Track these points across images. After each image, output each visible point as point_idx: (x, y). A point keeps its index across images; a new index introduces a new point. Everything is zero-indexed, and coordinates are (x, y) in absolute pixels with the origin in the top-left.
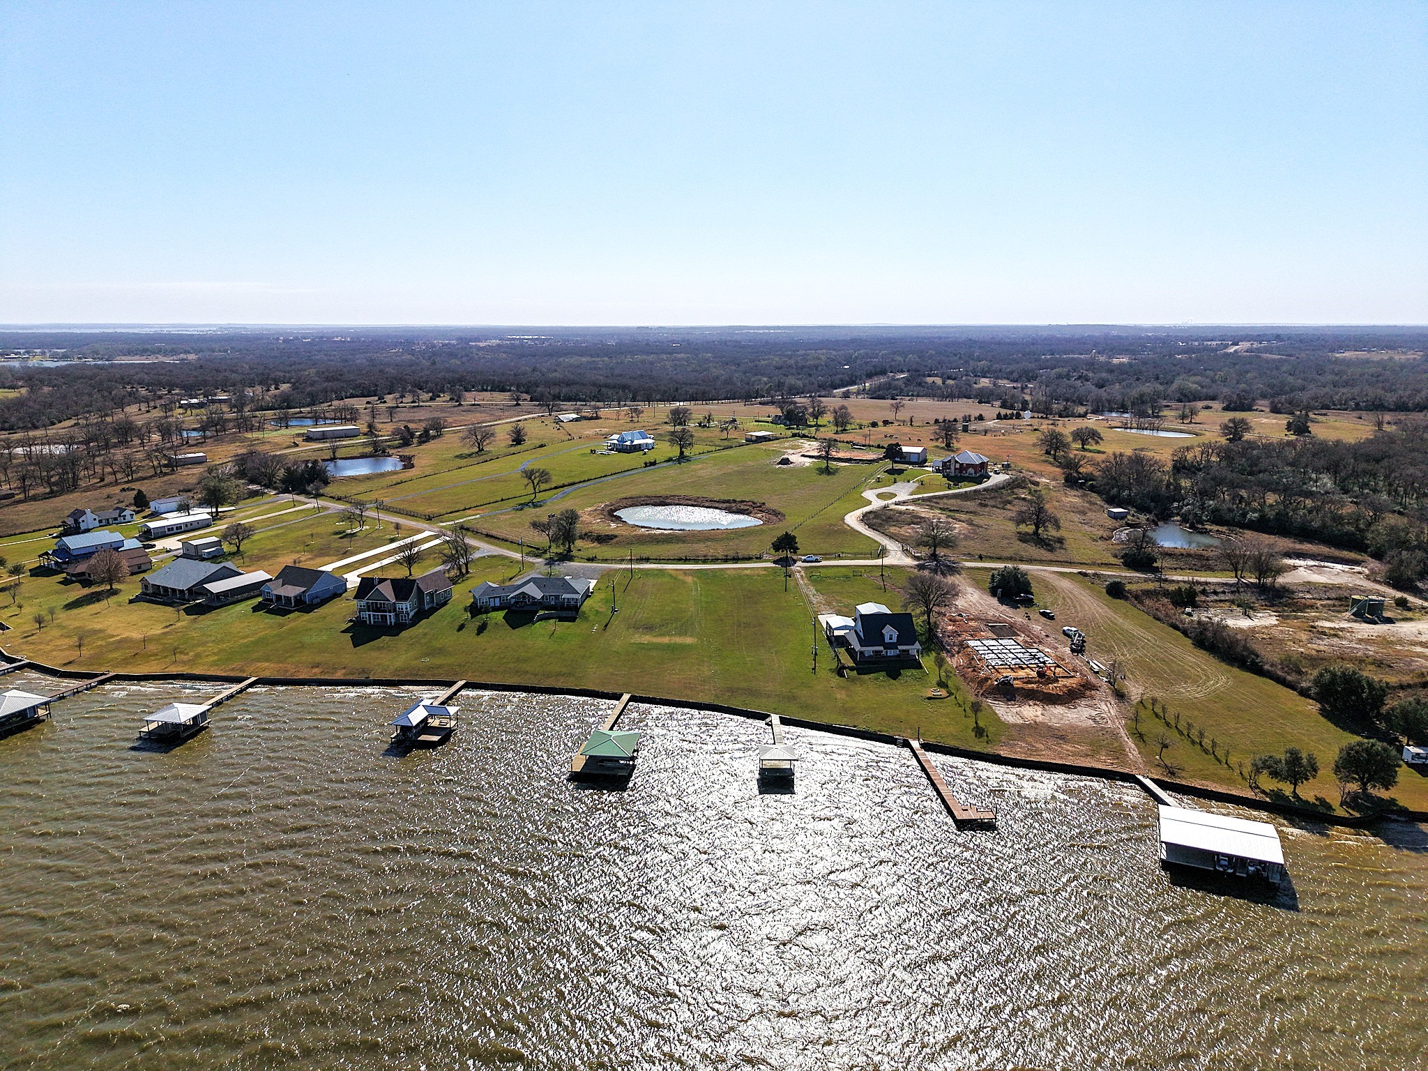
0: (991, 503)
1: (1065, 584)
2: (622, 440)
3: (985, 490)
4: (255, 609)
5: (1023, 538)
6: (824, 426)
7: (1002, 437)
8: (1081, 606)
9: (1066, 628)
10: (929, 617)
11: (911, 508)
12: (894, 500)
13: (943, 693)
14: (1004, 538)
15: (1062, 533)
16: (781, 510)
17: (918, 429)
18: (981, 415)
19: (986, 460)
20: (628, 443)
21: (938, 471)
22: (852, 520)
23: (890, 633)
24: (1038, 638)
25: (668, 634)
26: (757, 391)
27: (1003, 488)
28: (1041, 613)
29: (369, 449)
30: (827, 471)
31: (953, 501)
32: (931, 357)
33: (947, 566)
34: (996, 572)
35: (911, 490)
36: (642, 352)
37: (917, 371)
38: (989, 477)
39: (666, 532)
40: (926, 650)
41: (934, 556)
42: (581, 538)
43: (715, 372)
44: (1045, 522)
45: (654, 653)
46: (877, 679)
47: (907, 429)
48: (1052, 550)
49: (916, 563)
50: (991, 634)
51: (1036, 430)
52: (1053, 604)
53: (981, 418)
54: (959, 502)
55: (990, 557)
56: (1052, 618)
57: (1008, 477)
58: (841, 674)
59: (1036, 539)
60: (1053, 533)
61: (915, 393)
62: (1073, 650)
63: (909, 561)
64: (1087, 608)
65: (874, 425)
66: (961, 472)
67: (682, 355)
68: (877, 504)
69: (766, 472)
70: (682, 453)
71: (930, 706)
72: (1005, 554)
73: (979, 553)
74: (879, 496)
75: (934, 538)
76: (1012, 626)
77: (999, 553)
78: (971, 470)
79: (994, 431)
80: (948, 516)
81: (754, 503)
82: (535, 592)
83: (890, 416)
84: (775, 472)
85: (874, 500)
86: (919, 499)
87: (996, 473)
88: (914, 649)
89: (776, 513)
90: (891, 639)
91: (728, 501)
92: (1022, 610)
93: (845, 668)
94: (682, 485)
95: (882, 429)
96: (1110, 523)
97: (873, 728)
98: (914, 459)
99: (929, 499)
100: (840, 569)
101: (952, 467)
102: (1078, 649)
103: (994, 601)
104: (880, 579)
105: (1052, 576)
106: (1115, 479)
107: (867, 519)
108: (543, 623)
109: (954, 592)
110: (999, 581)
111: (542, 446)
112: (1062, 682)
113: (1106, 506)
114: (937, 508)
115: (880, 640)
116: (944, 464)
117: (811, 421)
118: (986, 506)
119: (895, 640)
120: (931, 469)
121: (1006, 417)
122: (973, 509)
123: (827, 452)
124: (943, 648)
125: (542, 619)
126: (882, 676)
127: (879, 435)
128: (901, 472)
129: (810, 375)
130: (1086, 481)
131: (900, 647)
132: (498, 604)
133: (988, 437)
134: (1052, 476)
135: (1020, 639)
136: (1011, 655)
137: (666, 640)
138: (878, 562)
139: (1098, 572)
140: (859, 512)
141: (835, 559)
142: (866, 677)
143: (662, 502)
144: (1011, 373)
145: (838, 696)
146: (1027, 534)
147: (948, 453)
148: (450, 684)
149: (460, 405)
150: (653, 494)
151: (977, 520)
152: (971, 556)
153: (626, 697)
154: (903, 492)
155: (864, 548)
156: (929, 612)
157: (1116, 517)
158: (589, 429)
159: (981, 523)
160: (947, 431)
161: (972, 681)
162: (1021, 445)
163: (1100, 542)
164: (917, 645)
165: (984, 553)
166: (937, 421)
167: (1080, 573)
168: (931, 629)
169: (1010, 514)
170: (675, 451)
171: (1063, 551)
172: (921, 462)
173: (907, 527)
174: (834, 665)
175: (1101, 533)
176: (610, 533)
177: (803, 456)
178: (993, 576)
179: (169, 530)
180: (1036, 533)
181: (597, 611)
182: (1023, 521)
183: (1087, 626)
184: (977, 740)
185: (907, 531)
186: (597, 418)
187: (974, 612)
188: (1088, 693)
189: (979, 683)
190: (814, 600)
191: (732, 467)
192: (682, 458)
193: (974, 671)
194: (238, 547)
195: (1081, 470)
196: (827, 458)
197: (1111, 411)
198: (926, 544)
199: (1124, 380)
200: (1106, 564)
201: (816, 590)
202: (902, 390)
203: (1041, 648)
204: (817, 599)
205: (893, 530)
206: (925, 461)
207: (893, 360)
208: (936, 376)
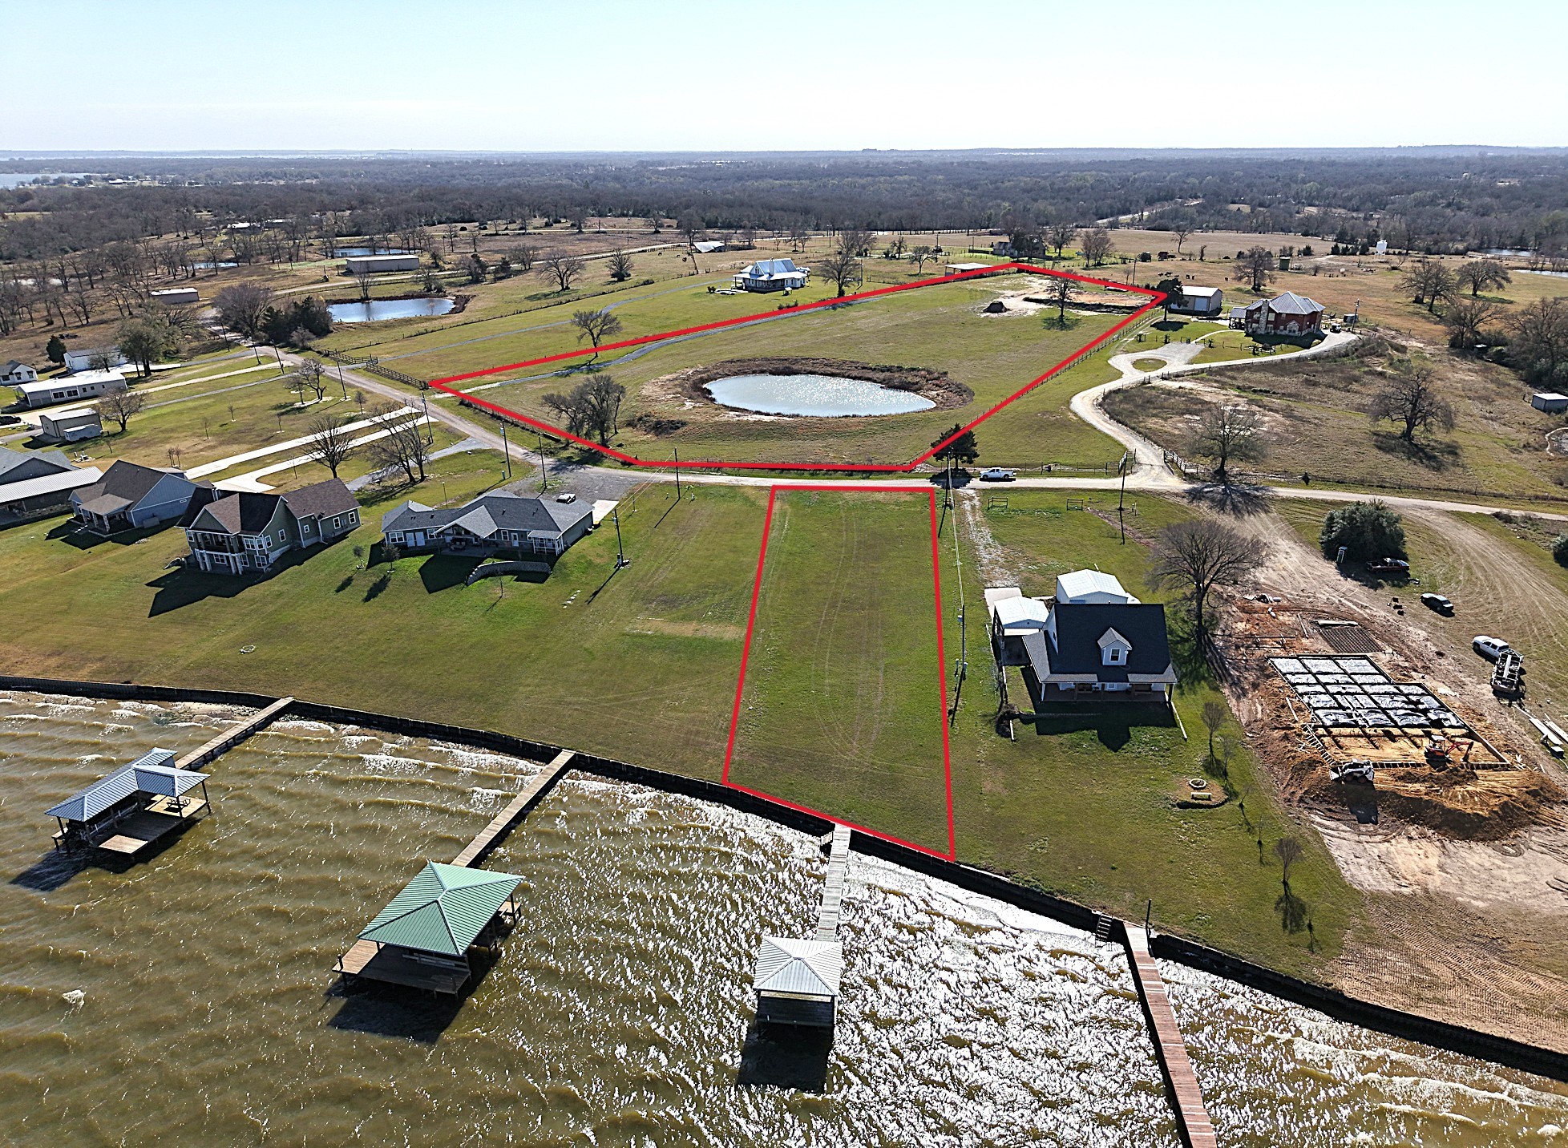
0: (1326, 379)
1: (1469, 537)
2: (757, 273)
3: (1315, 357)
4: (53, 535)
5: (1385, 444)
6: (1070, 259)
7: (1341, 278)
8: (1506, 586)
9: (1481, 639)
10: (1200, 605)
11: (1188, 385)
12: (1159, 372)
13: (1214, 791)
14: (1349, 442)
15: (1456, 436)
16: (970, 385)
17: (1211, 265)
18: (1308, 248)
19: (1319, 308)
20: (765, 278)
21: (1239, 326)
22: (1084, 405)
23: (1114, 645)
24: (1420, 656)
25: (700, 617)
26: (989, 219)
27: (1346, 355)
28: (1426, 602)
29: (420, 287)
30: (1061, 323)
31: (1258, 376)
32: (1237, 179)
33: (1244, 495)
34: (1338, 513)
35: (1191, 356)
36: (856, 174)
37: (1217, 195)
38: (1322, 337)
39: (767, 419)
40: (1190, 678)
41: (1221, 475)
42: (630, 424)
43: (941, 196)
44: (1424, 418)
45: (656, 658)
46: (1075, 746)
47: (1194, 265)
48: (1438, 468)
49: (1187, 486)
50: (1321, 646)
51: (1394, 268)
52: (1447, 580)
53: (1308, 252)
54: (1270, 377)
55: (1325, 480)
56: (1448, 613)
57: (1354, 337)
58: (1003, 732)
59: (1408, 447)
60: (1441, 436)
61: (1212, 225)
62: (1497, 692)
63: (1175, 484)
64: (1518, 593)
65: (1145, 258)
66: (1276, 328)
67: (906, 177)
68: (1131, 377)
69: (963, 324)
70: (841, 293)
71: (1184, 827)
72: (1352, 474)
73: (1303, 470)
74: (1137, 364)
75: (1224, 440)
76: (1365, 626)
77: (1340, 470)
78: (1293, 325)
79: (1330, 270)
80: (1250, 402)
81: (930, 372)
82: (480, 524)
83: (1171, 248)
84: (978, 323)
85: (1127, 371)
86: (1203, 371)
87: (1334, 330)
88: (1164, 681)
89: (961, 390)
90: (1115, 658)
91: (889, 369)
92: (1387, 592)
93: (1013, 716)
94: (825, 342)
95: (1155, 263)
96: (1538, 418)
97: (1047, 882)
98: (1201, 306)
99: (1221, 371)
100: (1045, 495)
101: (1263, 320)
102: (1510, 692)
103: (1330, 570)
104: (1114, 517)
105: (1442, 519)
106: (1548, 342)
107: (1111, 405)
108: (487, 581)
109: (1254, 553)
110: (1343, 529)
111: (647, 283)
112: (1488, 781)
113: (1527, 389)
114: (1232, 386)
115: (1090, 659)
116: (1250, 313)
117: (1052, 251)
118: (1315, 384)
119: (1122, 660)
120: (1226, 323)
121: (1345, 252)
122: (1294, 391)
123: (1063, 294)
124: (1224, 675)
125: (490, 573)
126: (1087, 739)
127: (1153, 273)
128: (1178, 326)
129: (1068, 200)
130: (1489, 346)
131: (1134, 678)
132: (421, 542)
133: (1320, 277)
134: (1427, 337)
135: (1383, 658)
136: (1364, 699)
137: (687, 630)
138: (1115, 483)
139: (1531, 513)
140: (1098, 391)
141: (1040, 475)
142: (1054, 740)
143: (786, 369)
144: (1350, 199)
145: (987, 786)
146: (1389, 436)
147: (1255, 298)
148: (262, 702)
149: (580, 232)
150: (775, 355)
151: (1301, 409)
152: (1288, 478)
153: (564, 758)
154: (1177, 357)
155: (1097, 456)
156: (1201, 592)
157: (1548, 408)
158: (726, 261)
159: (1308, 414)
160: (1256, 266)
161: (1279, 762)
162: (1372, 290)
163: (1525, 455)
164: (1170, 674)
165: (1312, 471)
166: (1240, 255)
167: (1497, 515)
168: (1203, 629)
169: (1357, 400)
170: (831, 289)
171: (1459, 470)
172: (1212, 312)
173: (1177, 418)
174: (993, 707)
175: (1524, 437)
176: (675, 418)
177: (1027, 299)
178: (1331, 519)
179: (56, 395)
180: (1407, 435)
181: (590, 563)
182: (1386, 413)
183: (1523, 634)
184: (1285, 938)
185: (1176, 426)
186: (750, 248)
187: (1288, 591)
188: (1545, 810)
189: (1295, 770)
190: (985, 556)
191: (914, 315)
192: (841, 301)
193: (1286, 737)
194: (123, 425)
195: (1481, 328)
196: (1062, 303)
197: (1501, 248)
198: (1208, 453)
199: (1515, 209)
200: (1545, 498)
201: (994, 537)
202: (1192, 221)
203: (1429, 683)
204: (989, 554)
205: (1152, 423)
206: (1219, 310)
207: (1184, 182)
208: (1243, 202)
